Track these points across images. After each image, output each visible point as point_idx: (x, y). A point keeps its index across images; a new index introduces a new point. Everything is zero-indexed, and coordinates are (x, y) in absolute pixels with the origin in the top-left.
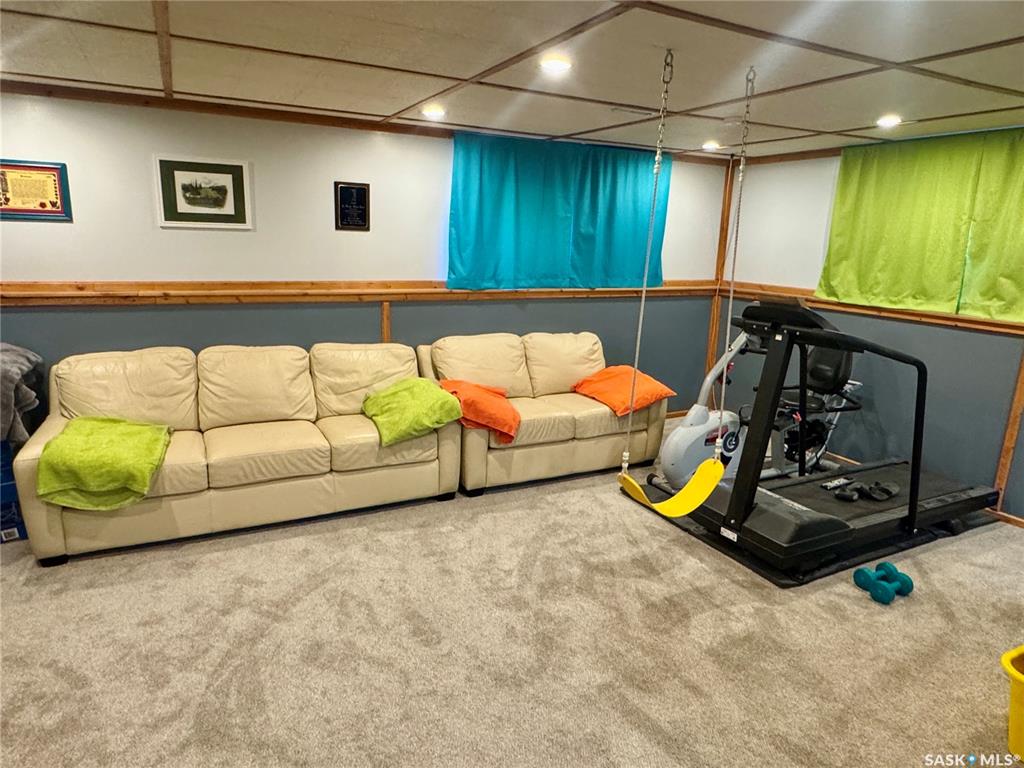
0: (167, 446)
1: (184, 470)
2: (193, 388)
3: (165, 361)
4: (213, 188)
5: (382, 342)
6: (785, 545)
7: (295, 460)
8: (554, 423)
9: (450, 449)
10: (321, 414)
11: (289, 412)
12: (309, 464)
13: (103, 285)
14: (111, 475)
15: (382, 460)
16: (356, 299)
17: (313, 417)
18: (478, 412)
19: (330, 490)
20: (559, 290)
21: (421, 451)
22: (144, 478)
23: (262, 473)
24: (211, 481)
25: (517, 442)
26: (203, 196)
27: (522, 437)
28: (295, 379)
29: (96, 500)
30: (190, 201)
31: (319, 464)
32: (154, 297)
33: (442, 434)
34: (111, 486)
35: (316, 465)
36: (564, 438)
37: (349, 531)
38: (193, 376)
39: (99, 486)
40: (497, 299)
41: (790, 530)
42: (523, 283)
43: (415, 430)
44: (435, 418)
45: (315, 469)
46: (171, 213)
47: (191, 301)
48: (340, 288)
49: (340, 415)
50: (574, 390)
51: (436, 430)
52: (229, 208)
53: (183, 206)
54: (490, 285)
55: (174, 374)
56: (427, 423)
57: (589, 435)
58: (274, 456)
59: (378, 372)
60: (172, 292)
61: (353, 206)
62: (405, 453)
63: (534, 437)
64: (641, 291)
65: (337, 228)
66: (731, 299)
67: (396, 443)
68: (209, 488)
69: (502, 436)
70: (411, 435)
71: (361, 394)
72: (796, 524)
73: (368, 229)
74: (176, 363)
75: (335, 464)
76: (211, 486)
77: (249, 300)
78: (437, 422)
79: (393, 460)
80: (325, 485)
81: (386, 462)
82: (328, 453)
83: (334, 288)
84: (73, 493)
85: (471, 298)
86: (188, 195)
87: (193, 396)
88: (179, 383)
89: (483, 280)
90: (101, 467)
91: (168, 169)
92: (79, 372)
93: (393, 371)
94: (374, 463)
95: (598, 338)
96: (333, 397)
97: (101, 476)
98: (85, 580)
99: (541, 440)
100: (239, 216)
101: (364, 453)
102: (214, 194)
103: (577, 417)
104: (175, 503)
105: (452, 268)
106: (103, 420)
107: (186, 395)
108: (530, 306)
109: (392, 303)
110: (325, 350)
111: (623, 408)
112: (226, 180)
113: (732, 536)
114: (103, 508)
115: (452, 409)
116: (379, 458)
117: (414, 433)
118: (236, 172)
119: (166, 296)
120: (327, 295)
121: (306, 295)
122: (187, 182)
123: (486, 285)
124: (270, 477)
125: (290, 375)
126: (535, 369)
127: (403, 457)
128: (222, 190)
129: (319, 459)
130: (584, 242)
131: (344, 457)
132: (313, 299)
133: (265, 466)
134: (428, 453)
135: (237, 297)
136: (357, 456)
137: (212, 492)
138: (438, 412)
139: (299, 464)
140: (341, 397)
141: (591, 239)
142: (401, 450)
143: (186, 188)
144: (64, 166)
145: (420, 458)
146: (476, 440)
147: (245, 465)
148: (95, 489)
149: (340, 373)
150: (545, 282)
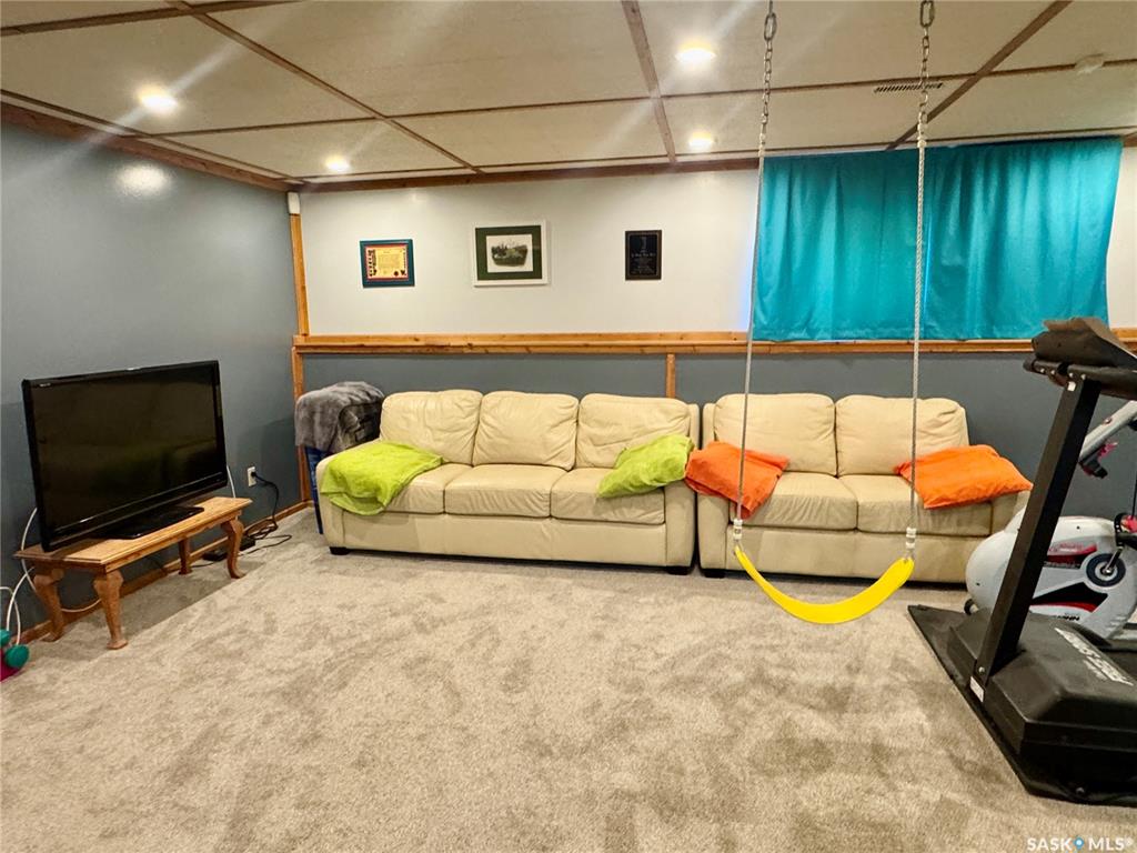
0: (426, 471)
1: (425, 493)
2: (473, 427)
3: (454, 402)
4: (516, 249)
6: (1027, 720)
7: (516, 500)
8: (822, 505)
9: (679, 513)
11: (543, 457)
12: (530, 508)
13: (426, 337)
14: (367, 486)
15: (599, 514)
17: (568, 465)
18: (710, 475)
19: (547, 534)
20: (904, 341)
21: (642, 512)
22: (386, 491)
23: (485, 506)
24: (446, 507)
26: (507, 256)
27: (773, 515)
28: (556, 426)
29: (360, 505)
30: (498, 262)
31: (537, 506)
32: (462, 347)
33: (670, 494)
34: (366, 494)
35: (537, 509)
36: (836, 526)
38: (475, 416)
39: (359, 493)
40: (811, 353)
41: (1040, 703)
42: (845, 334)
43: (632, 485)
44: (654, 475)
45: (535, 512)
46: (483, 273)
47: (491, 350)
48: (628, 339)
49: (595, 467)
50: (898, 472)
51: (662, 489)
52: (528, 266)
53: (492, 267)
54: (803, 334)
55: (460, 414)
56: (646, 480)
58: (497, 492)
59: (638, 427)
60: (475, 343)
61: (644, 255)
62: (625, 510)
63: (791, 518)
65: (628, 278)
67: (616, 497)
68: (444, 513)
69: (747, 509)
70: (625, 489)
71: (617, 448)
73: (659, 277)
74: (463, 404)
75: (553, 511)
76: (447, 510)
77: (538, 350)
78: (655, 480)
79: (611, 516)
80: (544, 530)
81: (604, 516)
82: (547, 498)
84: (345, 496)
85: (775, 350)
86: (496, 256)
87: (472, 434)
88: (462, 421)
89: (791, 330)
90: (361, 477)
91: (481, 234)
93: (656, 426)
94: (589, 515)
96: (592, 447)
97: (360, 484)
99: (801, 524)
100: (537, 273)
101: (580, 504)
102: (516, 254)
103: (861, 501)
104: (418, 521)
105: (754, 318)
106: (399, 446)
107: (465, 432)
108: (859, 362)
109: (677, 355)
110: (594, 401)
111: (936, 497)
112: (526, 240)
113: (979, 691)
114: (362, 513)
115: (676, 468)
116: (596, 511)
117: (631, 489)
118: (535, 231)
119: (470, 346)
120: (610, 346)
121: (587, 346)
122: (496, 245)
123: (793, 335)
124: (491, 511)
125: (551, 422)
126: (842, 438)
127: (622, 513)
128: (523, 251)
129: (537, 501)
130: (947, 279)
131: (560, 504)
132: (595, 350)
133: (488, 499)
134: (649, 515)
135: (527, 347)
136: (573, 505)
137: (447, 516)
138: (660, 469)
139: (519, 504)
140: (599, 448)
141: (959, 273)
142: (620, 507)
143: (494, 251)
144: (411, 241)
145: (641, 519)
146: (710, 509)
147: (473, 498)
148: (356, 495)
149: (601, 424)
150: (887, 332)
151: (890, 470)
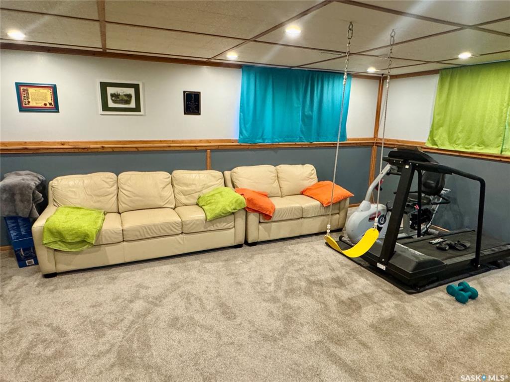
0: (104, 220)
1: (111, 232)
2: (116, 192)
3: (102, 179)
4: (125, 95)
5: (207, 170)
6: (410, 272)
7: (165, 228)
8: (291, 210)
9: (240, 222)
10: (177, 206)
11: (162, 204)
12: (172, 230)
13: (74, 142)
14: (77, 234)
15: (207, 228)
16: (194, 149)
17: (173, 206)
18: (255, 204)
19: (181, 242)
20: (294, 143)
21: (226, 224)
22: (93, 236)
23: (149, 234)
24: (124, 237)
25: (274, 219)
26: (120, 98)
27: (276, 217)
28: (164, 188)
29: (70, 246)
30: (114, 102)
31: (175, 228)
32: (98, 148)
33: (237, 215)
34: (78, 240)
35: (175, 230)
36: (297, 217)
37: (190, 263)
38: (116, 186)
39: (71, 240)
40: (263, 148)
41: (413, 265)
42: (277, 140)
43: (223, 213)
44: (233, 207)
45: (175, 232)
46: (105, 107)
47: (115, 150)
48: (186, 143)
49: (186, 205)
50: (302, 194)
51: (233, 213)
52: (133, 105)
53: (111, 104)
54: (260, 141)
55: (106, 185)
56: (229, 209)
57: (309, 216)
58: (154, 225)
59: (205, 185)
60: (106, 146)
61: (192, 103)
62: (218, 224)
63: (282, 217)
64: (337, 144)
65: (185, 114)
66: (382, 148)
67: (214, 220)
68: (123, 241)
69: (266, 216)
70: (220, 215)
71: (196, 195)
72: (416, 262)
73: (200, 114)
74: (108, 180)
75: (184, 230)
76: (124, 240)
77: (143, 149)
78: (234, 209)
79: (212, 228)
80: (179, 240)
81: (209, 229)
82: (181, 224)
83: (183, 143)
84: (60, 243)
85: (251, 147)
86: (113, 98)
87: (116, 196)
88: (108, 190)
89: (256, 139)
90: (73, 230)
91: (104, 86)
92: (62, 185)
93: (212, 184)
94: (202, 229)
95: (314, 167)
96: (183, 196)
97: (72, 234)
98: (65, 284)
99: (285, 218)
100: (137, 109)
101: (198, 225)
102: (125, 98)
103: (303, 206)
104: (108, 248)
105: (241, 133)
106: (74, 208)
107: (113, 195)
108: (280, 152)
109: (212, 151)
110: (178, 173)
111: (327, 202)
112: (131, 91)
113: (383, 267)
114: (73, 250)
115: (241, 203)
116: (205, 227)
117: (223, 215)
118: (136, 87)
119: (103, 148)
120: (180, 147)
121: (170, 147)
122: (113, 92)
123: (258, 141)
124: (152, 235)
125: (162, 186)
126: (282, 182)
127: (217, 226)
128: (129, 96)
129: (177, 227)
130: (307, 119)
131: (189, 226)
132: (173, 149)
133: (150, 230)
134: (228, 225)
135: (136, 148)
136: (194, 226)
137: (125, 243)
138: (234, 204)
139: (166, 229)
140: (187, 196)
141: (310, 118)
142: (216, 223)
143: (112, 95)
144: (55, 86)
145: (226, 227)
146: (253, 218)
147: (141, 230)
148: (70, 241)
149: (186, 185)
150: (288, 139)
151: (299, 193)
